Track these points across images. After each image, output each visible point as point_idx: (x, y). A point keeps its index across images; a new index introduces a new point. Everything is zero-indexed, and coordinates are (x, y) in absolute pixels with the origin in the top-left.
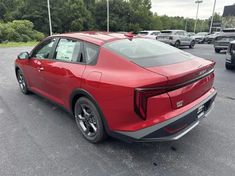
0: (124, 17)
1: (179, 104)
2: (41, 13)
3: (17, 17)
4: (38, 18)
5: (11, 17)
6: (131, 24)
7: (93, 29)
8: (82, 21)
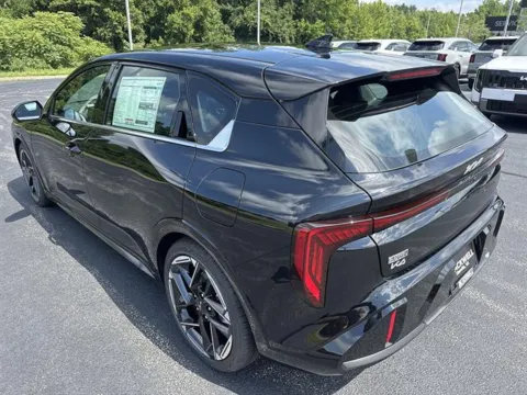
0: (286, 6)
3: (40, 5)
6: (303, 23)
7: (216, 34)
8: (192, 15)
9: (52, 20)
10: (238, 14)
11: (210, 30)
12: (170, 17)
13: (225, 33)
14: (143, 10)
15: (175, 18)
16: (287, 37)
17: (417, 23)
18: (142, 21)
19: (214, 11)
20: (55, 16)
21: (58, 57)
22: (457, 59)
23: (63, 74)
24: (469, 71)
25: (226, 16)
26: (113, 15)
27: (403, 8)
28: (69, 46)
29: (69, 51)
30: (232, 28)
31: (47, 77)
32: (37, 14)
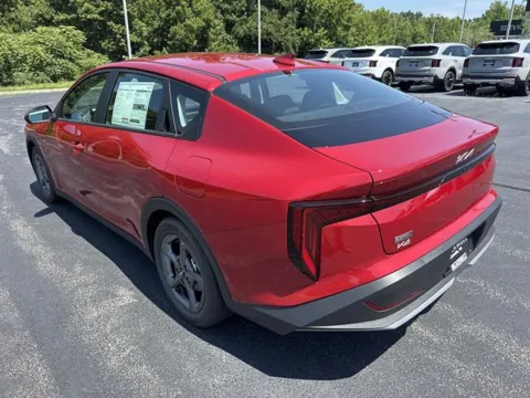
0: (289, 15)
1: (402, 240)
2: (99, 9)
3: (44, 19)
4: (90, 22)
5: (27, 19)
6: (306, 32)
7: (219, 45)
8: (195, 26)
9: (54, 34)
10: (241, 24)
11: (214, 40)
12: (172, 29)
13: (229, 43)
14: (147, 23)
15: (178, 30)
16: (291, 46)
17: (421, 29)
18: (145, 34)
19: (217, 22)
20: (57, 30)
21: (59, 71)
22: (452, 64)
23: (64, 87)
24: (464, 76)
25: (229, 26)
26: (116, 27)
27: (409, 15)
28: (71, 60)
29: (70, 64)
30: (236, 37)
31: (45, 91)
32: (39, 29)
